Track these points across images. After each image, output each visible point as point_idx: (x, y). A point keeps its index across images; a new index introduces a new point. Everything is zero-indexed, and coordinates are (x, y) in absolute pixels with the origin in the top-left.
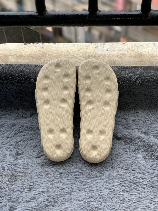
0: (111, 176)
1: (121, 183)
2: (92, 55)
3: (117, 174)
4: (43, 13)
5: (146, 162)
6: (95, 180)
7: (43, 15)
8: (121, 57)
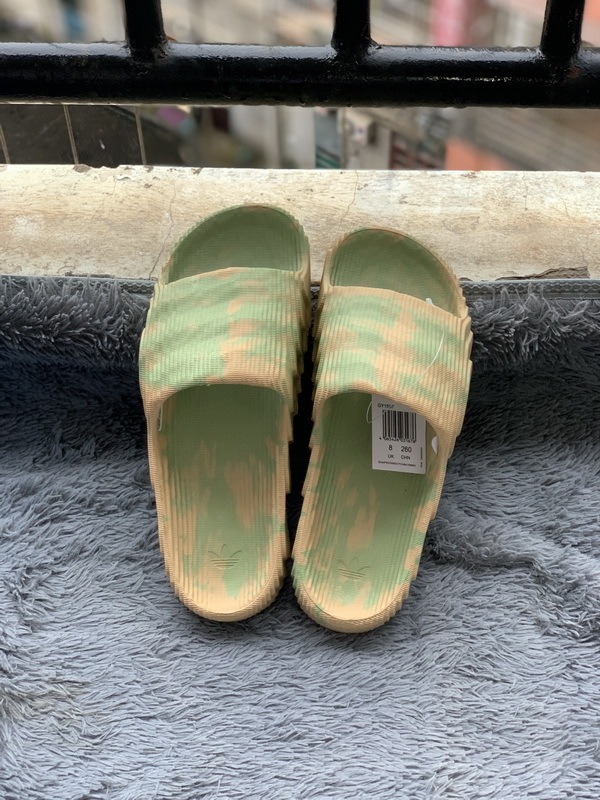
0: (413, 702)
1: (451, 730)
2: (342, 220)
3: (434, 695)
4: (154, 50)
5: (548, 648)
6: (349, 716)
7: (150, 57)
8: (456, 227)
